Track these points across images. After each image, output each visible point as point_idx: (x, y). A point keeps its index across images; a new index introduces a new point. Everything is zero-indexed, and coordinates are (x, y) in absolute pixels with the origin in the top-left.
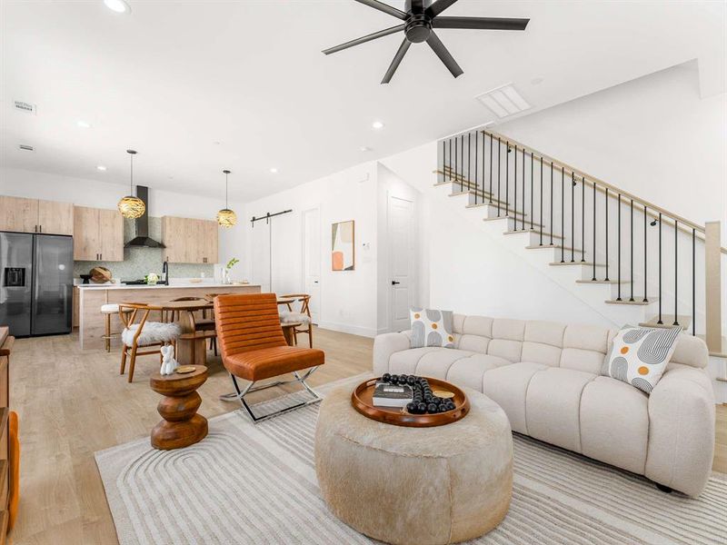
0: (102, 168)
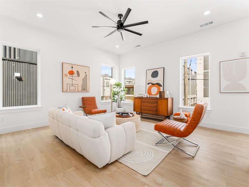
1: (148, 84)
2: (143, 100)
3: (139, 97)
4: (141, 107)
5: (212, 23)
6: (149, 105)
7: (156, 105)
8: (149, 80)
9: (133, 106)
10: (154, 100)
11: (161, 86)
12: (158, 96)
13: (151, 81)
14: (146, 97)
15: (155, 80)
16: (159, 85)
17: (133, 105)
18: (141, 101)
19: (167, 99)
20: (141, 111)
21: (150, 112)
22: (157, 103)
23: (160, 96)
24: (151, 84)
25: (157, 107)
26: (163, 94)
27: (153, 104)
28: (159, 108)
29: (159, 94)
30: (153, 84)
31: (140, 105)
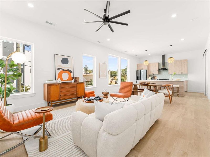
0: (149, 54)
1: (58, 69)
2: (62, 86)
4: (59, 93)
6: (68, 90)
10: (74, 85)
11: (72, 73)
12: (73, 81)
13: (61, 66)
16: (69, 71)
18: (60, 88)
20: (59, 98)
21: (70, 97)
22: (76, 87)
24: (61, 70)
26: (77, 80)
30: (64, 70)
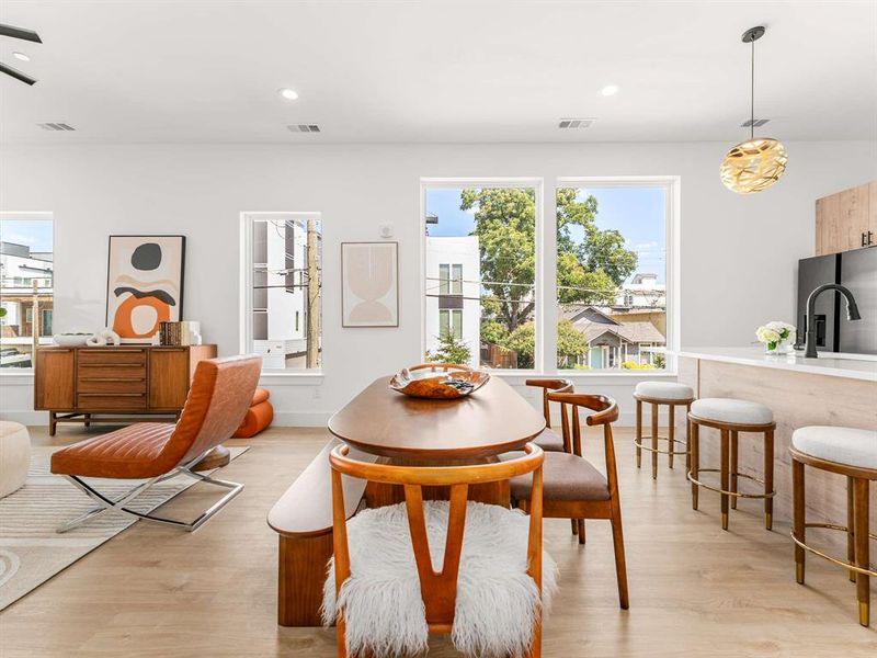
1: (119, 292)
2: (83, 358)
3: (66, 348)
4: (75, 385)
5: (315, 128)
6: (111, 375)
7: (142, 373)
8: (122, 278)
9: (33, 387)
10: (137, 355)
11: (174, 304)
12: (155, 341)
13: (130, 280)
14: (102, 343)
15: (147, 280)
16: (162, 297)
17: (32, 381)
18: (75, 364)
19: (186, 350)
20: (75, 404)
21: (119, 404)
22: (146, 366)
23: (164, 339)
25: (146, 380)
26: (174, 334)
27: (129, 371)
28: (153, 385)
29: (158, 333)
30: (138, 295)
31: (71, 380)
